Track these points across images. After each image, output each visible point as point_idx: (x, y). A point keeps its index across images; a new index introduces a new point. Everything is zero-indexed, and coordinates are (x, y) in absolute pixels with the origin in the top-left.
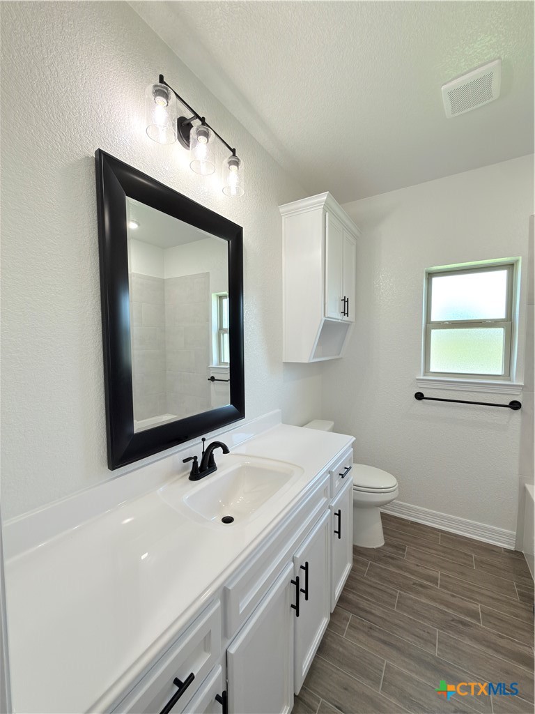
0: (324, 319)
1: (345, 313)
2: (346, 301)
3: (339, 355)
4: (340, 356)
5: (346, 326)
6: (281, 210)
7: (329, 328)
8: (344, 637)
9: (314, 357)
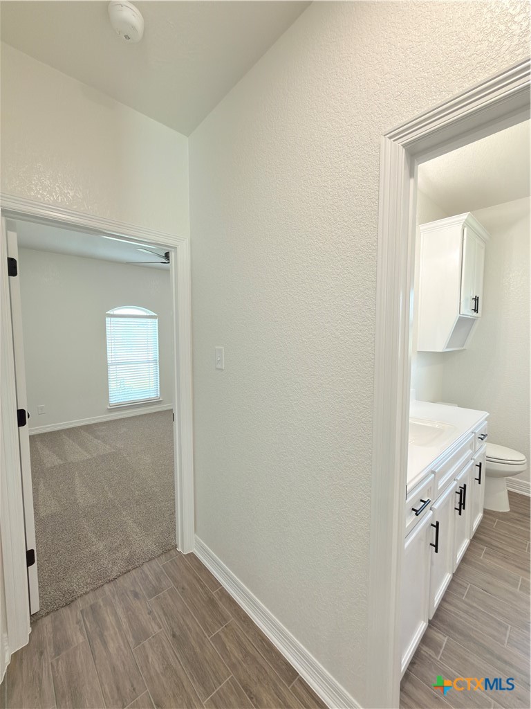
0: (459, 315)
1: (476, 310)
2: (476, 299)
3: (463, 346)
4: (464, 348)
5: (473, 320)
6: (421, 228)
7: (463, 323)
8: (463, 598)
9: (447, 347)
